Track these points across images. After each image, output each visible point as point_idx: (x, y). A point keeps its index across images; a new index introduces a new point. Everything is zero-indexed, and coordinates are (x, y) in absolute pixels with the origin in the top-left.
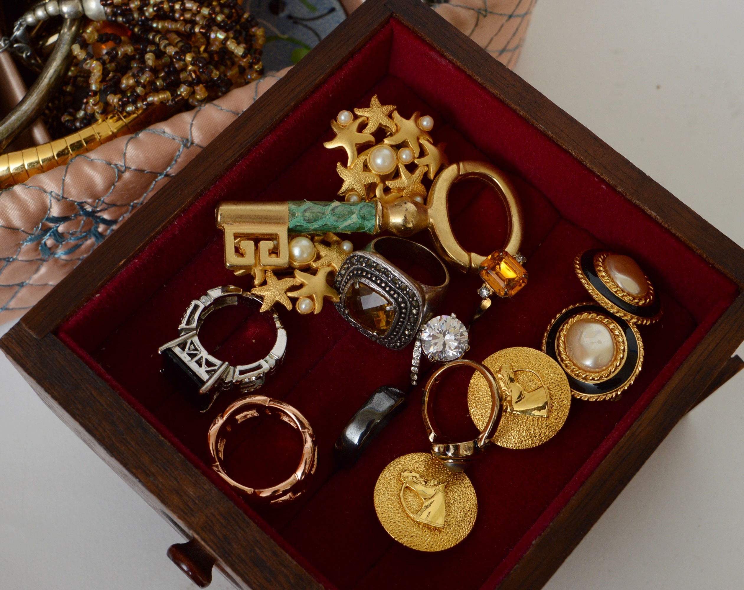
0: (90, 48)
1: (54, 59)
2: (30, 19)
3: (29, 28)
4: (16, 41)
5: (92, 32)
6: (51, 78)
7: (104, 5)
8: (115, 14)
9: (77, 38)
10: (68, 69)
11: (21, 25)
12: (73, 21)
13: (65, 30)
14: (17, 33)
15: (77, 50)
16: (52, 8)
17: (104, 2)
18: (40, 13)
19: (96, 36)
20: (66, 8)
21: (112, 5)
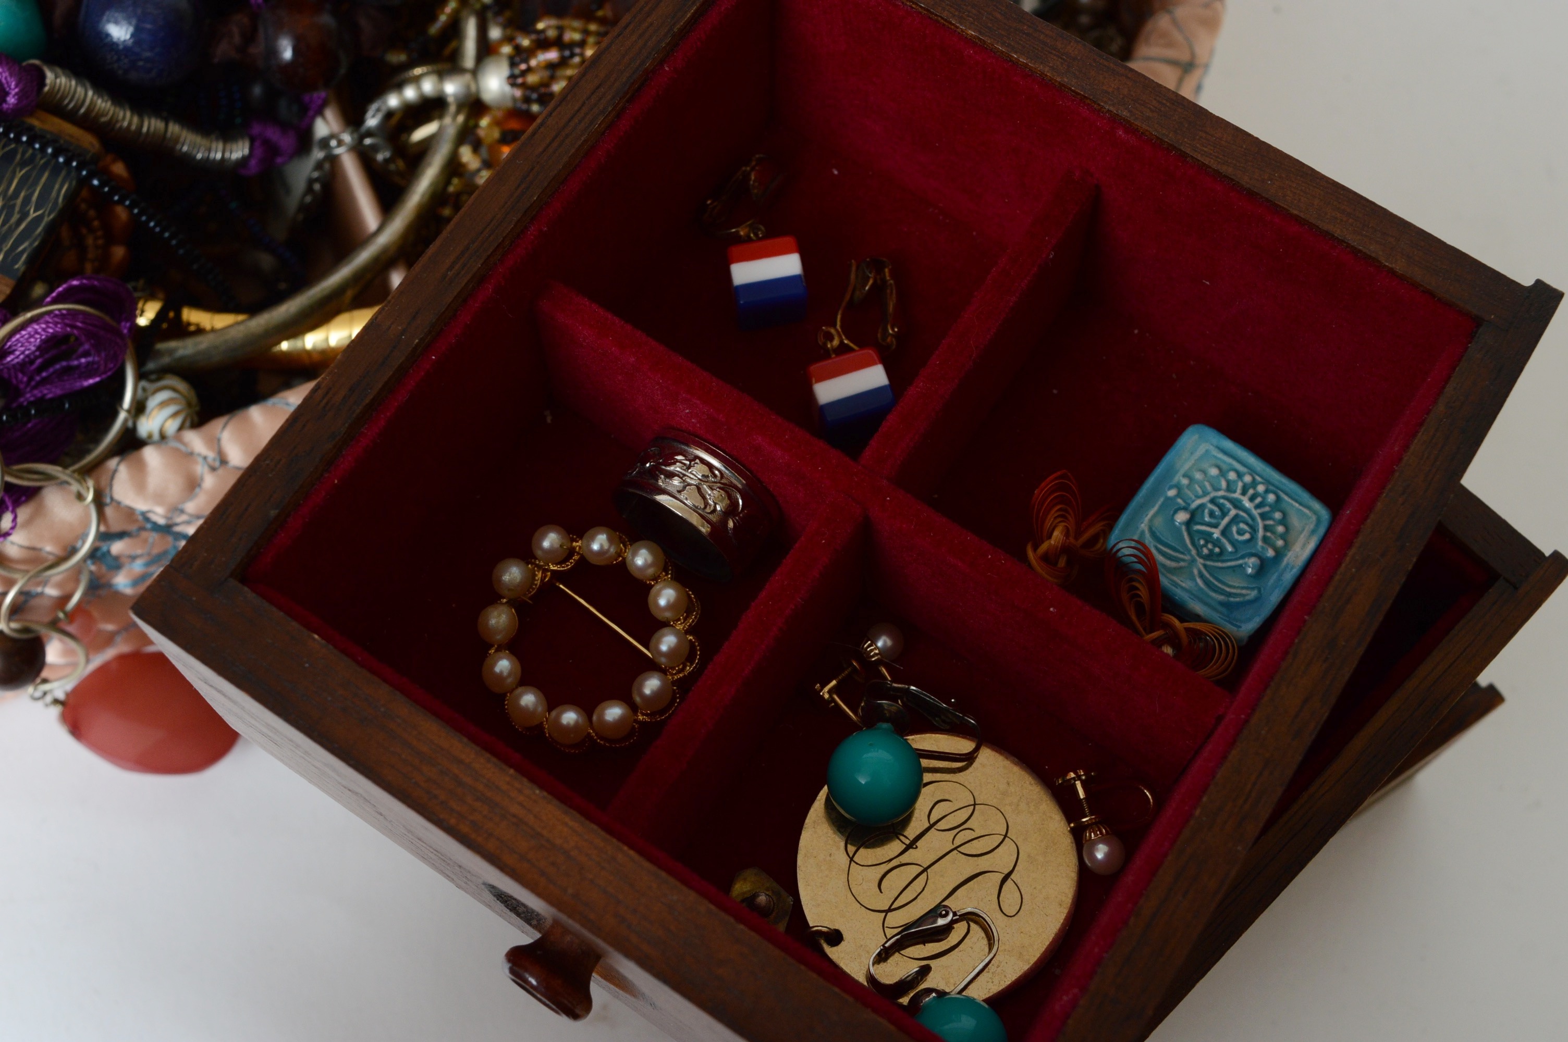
0: (484, 151)
1: (429, 165)
2: (393, 101)
3: (390, 114)
4: (369, 133)
5: (490, 126)
6: (423, 196)
7: (513, 85)
8: (527, 100)
9: (466, 135)
10: (448, 182)
11: (378, 110)
12: (460, 106)
13: (447, 120)
14: (372, 121)
15: (466, 154)
16: (428, 86)
17: (512, 80)
18: (410, 93)
19: (496, 134)
20: (451, 88)
21: (523, 86)
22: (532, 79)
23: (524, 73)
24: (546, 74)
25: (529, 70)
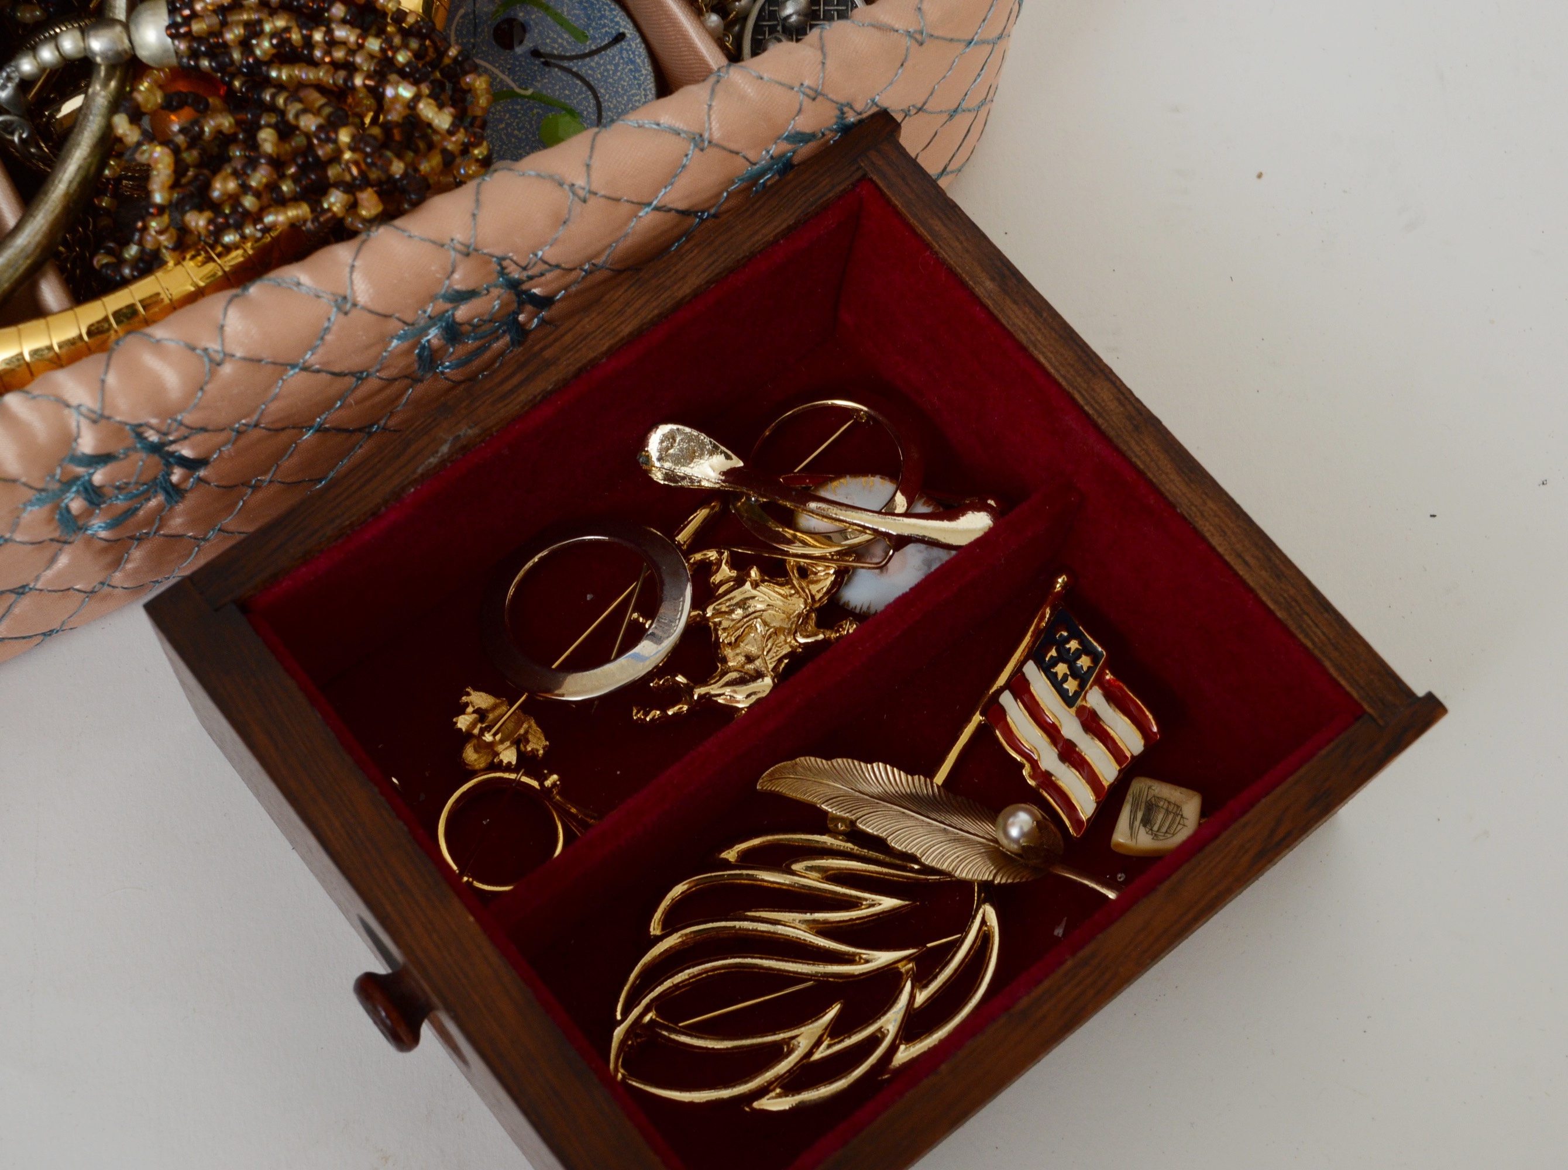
0: (146, 122)
2: (27, 66)
3: (25, 84)
5: (149, 90)
7: (172, 37)
8: (194, 54)
9: (120, 102)
10: (103, 164)
11: (9, 78)
12: (112, 69)
13: (96, 87)
14: (3, 93)
15: (122, 125)
16: (69, 43)
17: (173, 31)
18: (47, 54)
19: (159, 98)
20: (97, 44)
21: (189, 36)
22: (197, 27)
23: (187, 21)
24: (215, 20)
25: (194, 15)
